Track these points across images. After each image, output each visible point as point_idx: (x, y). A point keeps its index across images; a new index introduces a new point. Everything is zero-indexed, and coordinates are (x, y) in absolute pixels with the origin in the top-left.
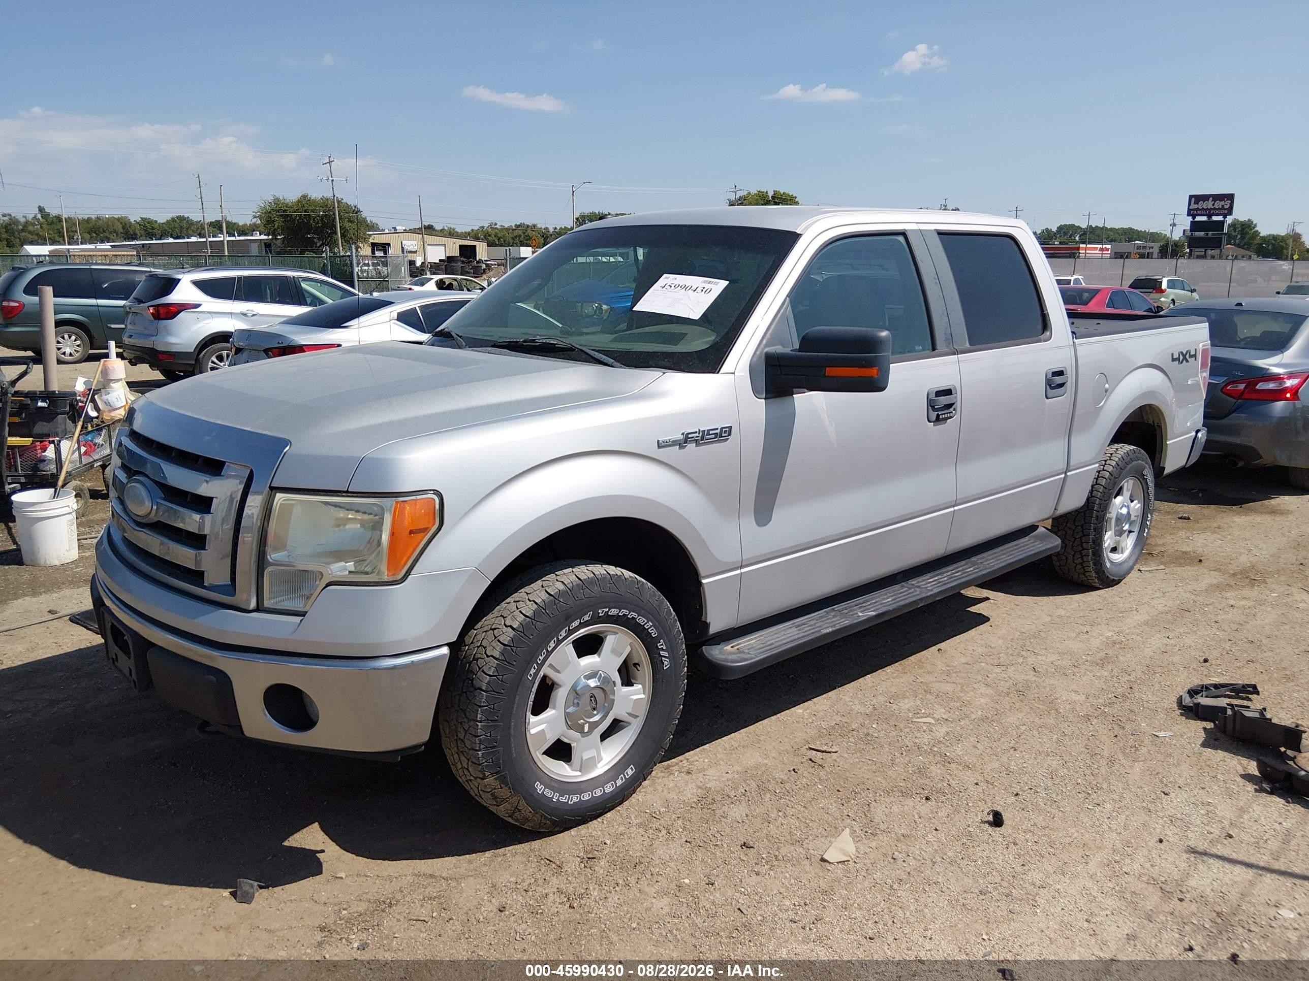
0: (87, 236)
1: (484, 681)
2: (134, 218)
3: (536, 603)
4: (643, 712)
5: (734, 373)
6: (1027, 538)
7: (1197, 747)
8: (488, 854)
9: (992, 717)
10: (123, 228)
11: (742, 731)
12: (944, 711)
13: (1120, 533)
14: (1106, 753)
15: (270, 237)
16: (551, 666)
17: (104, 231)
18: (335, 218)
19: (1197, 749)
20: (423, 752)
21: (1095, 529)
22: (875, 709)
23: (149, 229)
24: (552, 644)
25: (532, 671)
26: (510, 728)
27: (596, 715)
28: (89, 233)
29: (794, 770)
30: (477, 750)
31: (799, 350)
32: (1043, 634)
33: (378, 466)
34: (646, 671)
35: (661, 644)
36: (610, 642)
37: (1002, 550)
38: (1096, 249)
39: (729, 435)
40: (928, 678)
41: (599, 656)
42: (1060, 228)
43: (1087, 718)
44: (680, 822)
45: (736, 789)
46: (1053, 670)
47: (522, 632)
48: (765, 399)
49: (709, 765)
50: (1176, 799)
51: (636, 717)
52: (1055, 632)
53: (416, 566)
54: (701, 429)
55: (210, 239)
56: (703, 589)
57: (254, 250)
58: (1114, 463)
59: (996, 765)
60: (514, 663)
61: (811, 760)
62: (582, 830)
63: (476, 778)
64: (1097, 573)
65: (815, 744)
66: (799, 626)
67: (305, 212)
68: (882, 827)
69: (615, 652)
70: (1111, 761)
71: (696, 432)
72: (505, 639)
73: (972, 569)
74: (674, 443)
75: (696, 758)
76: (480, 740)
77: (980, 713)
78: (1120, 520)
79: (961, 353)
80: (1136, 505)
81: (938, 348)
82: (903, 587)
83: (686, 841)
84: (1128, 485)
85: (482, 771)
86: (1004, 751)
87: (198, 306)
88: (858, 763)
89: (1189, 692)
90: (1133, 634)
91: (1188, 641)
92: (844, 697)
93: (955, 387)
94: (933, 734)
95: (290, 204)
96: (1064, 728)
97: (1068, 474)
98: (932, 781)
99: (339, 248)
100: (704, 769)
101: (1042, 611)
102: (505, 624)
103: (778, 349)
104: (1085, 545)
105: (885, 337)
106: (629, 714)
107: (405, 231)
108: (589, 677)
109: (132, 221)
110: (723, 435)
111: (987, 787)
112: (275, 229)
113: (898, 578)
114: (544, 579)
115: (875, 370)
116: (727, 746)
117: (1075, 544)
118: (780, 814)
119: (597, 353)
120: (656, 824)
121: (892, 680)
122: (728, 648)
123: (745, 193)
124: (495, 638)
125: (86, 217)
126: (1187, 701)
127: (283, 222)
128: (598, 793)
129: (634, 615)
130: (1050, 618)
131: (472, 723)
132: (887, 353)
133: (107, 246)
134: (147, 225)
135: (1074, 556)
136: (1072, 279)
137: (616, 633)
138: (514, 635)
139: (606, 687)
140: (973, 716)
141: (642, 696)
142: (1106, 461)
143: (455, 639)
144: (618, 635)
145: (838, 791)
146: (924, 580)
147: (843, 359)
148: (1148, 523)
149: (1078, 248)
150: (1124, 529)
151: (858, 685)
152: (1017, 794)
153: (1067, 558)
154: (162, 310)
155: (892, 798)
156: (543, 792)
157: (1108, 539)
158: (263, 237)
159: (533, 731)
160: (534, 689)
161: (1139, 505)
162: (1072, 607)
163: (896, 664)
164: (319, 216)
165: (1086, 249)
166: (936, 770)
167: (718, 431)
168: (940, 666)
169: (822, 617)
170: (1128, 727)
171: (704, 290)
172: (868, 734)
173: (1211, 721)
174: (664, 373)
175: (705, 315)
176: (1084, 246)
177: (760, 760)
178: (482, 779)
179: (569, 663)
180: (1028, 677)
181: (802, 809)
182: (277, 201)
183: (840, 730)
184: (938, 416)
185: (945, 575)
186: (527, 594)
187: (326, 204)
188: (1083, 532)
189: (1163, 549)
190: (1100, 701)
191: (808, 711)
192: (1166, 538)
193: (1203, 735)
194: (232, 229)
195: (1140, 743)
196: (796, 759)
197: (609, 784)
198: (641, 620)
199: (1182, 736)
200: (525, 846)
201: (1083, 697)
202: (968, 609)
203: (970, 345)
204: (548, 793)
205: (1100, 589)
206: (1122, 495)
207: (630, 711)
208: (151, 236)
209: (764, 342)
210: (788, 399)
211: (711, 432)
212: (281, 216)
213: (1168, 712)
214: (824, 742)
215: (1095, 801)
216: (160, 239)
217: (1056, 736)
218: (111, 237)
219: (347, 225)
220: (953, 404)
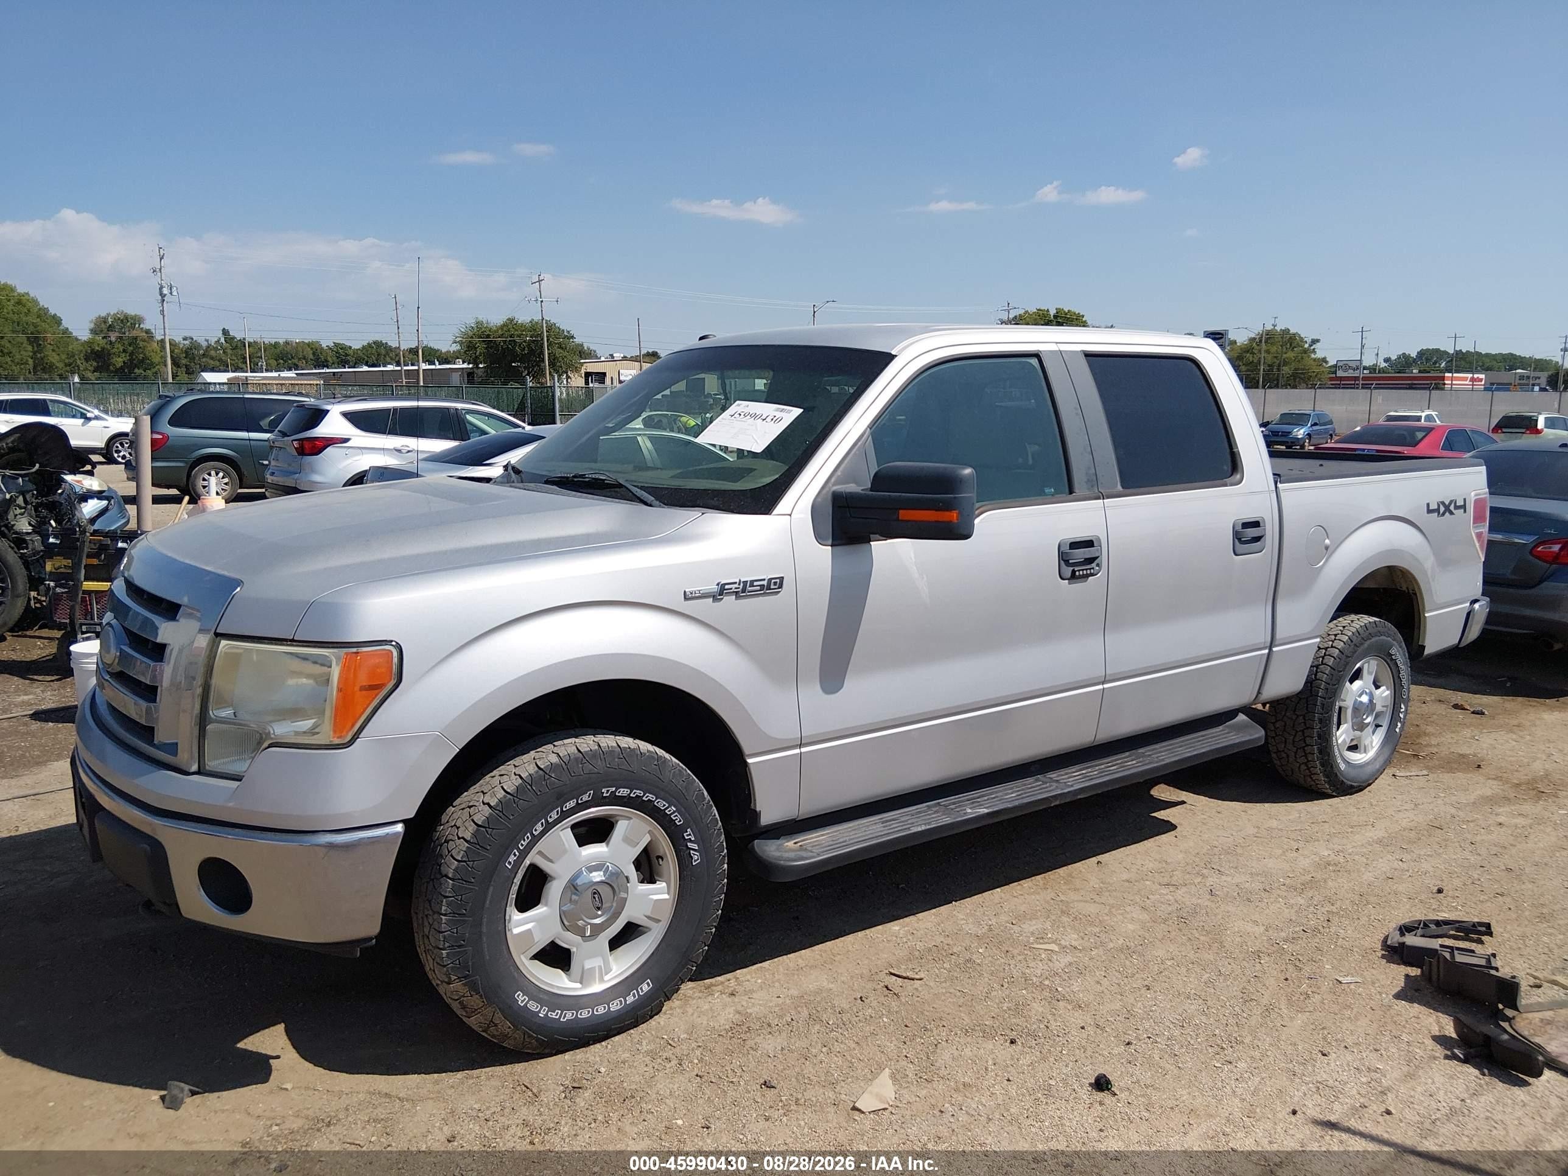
0: (273, 363)
1: (451, 867)
2: (326, 342)
3: (521, 777)
4: (666, 916)
5: (790, 515)
6: (1221, 728)
7: (1388, 998)
8: (460, 1075)
9: (1136, 946)
10: (314, 354)
11: (816, 948)
12: (1076, 936)
13: (1360, 727)
14: (1264, 1001)
15: (471, 366)
16: (540, 853)
17: (292, 358)
18: (543, 344)
19: (1387, 1000)
20: (372, 947)
21: (1321, 721)
22: (990, 930)
23: (342, 355)
24: (539, 828)
25: (512, 859)
26: (481, 924)
27: (600, 916)
28: (276, 360)
29: (861, 998)
30: (441, 949)
31: (871, 490)
32: (1239, 850)
33: (331, 611)
34: (670, 865)
35: (689, 834)
36: (621, 828)
37: (1183, 741)
38: (1465, 379)
39: (781, 586)
40: (1073, 896)
41: (607, 845)
42: (1421, 354)
43: (1258, 954)
44: (698, 1053)
45: (781, 1017)
46: (1236, 894)
47: (501, 810)
48: (832, 546)
49: (761, 987)
50: (1335, 1061)
51: (658, 921)
52: (1255, 848)
53: (367, 727)
54: (742, 580)
55: (405, 368)
56: (749, 769)
57: (456, 379)
58: (1345, 638)
59: (1117, 1005)
60: (489, 848)
61: (887, 987)
62: (579, 1055)
63: (442, 982)
64: (1326, 776)
65: (899, 968)
66: (887, 821)
67: (511, 337)
68: (943, 1072)
69: (628, 840)
70: (1268, 1010)
71: (735, 583)
72: (480, 819)
73: (1134, 762)
74: (704, 596)
75: (749, 977)
76: (444, 937)
77: (1121, 941)
78: (1358, 709)
79: (1108, 498)
80: (1384, 693)
81: (1076, 490)
82: (1037, 780)
83: (697, 1075)
84: (1370, 666)
85: (448, 975)
86: (1134, 990)
87: (346, 440)
88: (944, 994)
89: (1400, 929)
90: (1357, 854)
91: (1425, 866)
92: (957, 914)
93: (1099, 540)
94: (1051, 964)
95: (495, 328)
96: (1223, 966)
97: (1274, 649)
98: (1027, 1021)
99: (546, 378)
100: (752, 991)
101: (1249, 820)
102: (483, 802)
103: (852, 488)
104: (1308, 741)
105: (969, 475)
106: (648, 917)
107: (625, 358)
108: (591, 869)
109: (324, 346)
110: (772, 587)
111: (1095, 1032)
112: (476, 357)
113: (1033, 769)
114: (538, 750)
115: (955, 514)
116: (791, 965)
117: (1297, 739)
118: (824, 1050)
119: (639, 490)
120: (668, 1053)
121: (1026, 896)
122: (790, 844)
123: (1022, 312)
124: (470, 816)
125: (273, 341)
126: (1395, 939)
127: (486, 348)
128: (601, 1010)
129: (651, 797)
130: (1256, 830)
131: (436, 916)
132: (968, 494)
133: (291, 374)
134: (341, 351)
135: (1296, 753)
136: (1423, 415)
137: (629, 818)
138: (490, 814)
139: (615, 882)
140: (1111, 945)
141: (666, 896)
142: (1336, 635)
143: (412, 816)
144: (632, 821)
145: (906, 1026)
146: (1066, 774)
147: (918, 500)
148: (1402, 716)
149: (1443, 378)
150: (1366, 721)
151: (981, 900)
152: (1128, 1044)
153: (1288, 756)
154: (307, 445)
155: (969, 1039)
156: (526, 1004)
157: (1342, 735)
158: (465, 366)
159: (516, 931)
160: (517, 880)
161: (1388, 692)
162: (1290, 817)
163: (1038, 877)
164: (525, 342)
165: (1452, 379)
166: (1037, 1008)
167: (765, 583)
168: (1094, 882)
169: (920, 812)
170: (1307, 970)
171: (775, 419)
172: (969, 960)
173: (1417, 967)
174: (703, 514)
175: (768, 448)
176: (1450, 375)
177: (825, 984)
178: (449, 983)
179: (565, 851)
180: (1199, 901)
181: (853, 1045)
182: (479, 323)
183: (938, 953)
184: (1074, 572)
185: (1097, 768)
186: (515, 766)
187: (534, 328)
188: (1305, 723)
189: (1434, 750)
190: (1283, 934)
191: (906, 928)
192: (1443, 736)
193: (1401, 983)
194: (431, 355)
195: (1315, 990)
196: (870, 985)
197: (617, 1001)
198: (661, 804)
199: (1373, 983)
200: (506, 1069)
201: (1262, 929)
202: (1153, 815)
203: (1123, 488)
204: (533, 1006)
205: (1334, 797)
206: (1362, 679)
207: (649, 914)
208: (343, 363)
209: (833, 480)
210: (864, 546)
211: (755, 584)
212: (484, 341)
213: (1365, 954)
214: (910, 967)
215: (1227, 1058)
216: (354, 367)
217: (1208, 975)
218: (300, 364)
219: (558, 352)
220: (1097, 558)
